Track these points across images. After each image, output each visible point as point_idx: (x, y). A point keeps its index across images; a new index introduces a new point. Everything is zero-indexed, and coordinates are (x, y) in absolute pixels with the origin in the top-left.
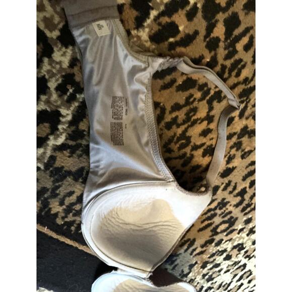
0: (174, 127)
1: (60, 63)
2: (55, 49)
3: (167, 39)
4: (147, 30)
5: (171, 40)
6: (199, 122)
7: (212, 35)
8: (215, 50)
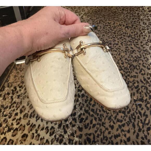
0: (100, 136)
1: (66, 138)
2: (64, 136)
3: (83, 121)
4: (78, 122)
5: (84, 120)
6: (105, 131)
7: (91, 114)
8: (94, 116)
